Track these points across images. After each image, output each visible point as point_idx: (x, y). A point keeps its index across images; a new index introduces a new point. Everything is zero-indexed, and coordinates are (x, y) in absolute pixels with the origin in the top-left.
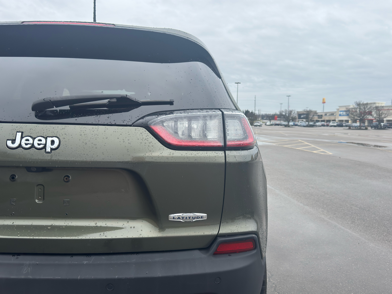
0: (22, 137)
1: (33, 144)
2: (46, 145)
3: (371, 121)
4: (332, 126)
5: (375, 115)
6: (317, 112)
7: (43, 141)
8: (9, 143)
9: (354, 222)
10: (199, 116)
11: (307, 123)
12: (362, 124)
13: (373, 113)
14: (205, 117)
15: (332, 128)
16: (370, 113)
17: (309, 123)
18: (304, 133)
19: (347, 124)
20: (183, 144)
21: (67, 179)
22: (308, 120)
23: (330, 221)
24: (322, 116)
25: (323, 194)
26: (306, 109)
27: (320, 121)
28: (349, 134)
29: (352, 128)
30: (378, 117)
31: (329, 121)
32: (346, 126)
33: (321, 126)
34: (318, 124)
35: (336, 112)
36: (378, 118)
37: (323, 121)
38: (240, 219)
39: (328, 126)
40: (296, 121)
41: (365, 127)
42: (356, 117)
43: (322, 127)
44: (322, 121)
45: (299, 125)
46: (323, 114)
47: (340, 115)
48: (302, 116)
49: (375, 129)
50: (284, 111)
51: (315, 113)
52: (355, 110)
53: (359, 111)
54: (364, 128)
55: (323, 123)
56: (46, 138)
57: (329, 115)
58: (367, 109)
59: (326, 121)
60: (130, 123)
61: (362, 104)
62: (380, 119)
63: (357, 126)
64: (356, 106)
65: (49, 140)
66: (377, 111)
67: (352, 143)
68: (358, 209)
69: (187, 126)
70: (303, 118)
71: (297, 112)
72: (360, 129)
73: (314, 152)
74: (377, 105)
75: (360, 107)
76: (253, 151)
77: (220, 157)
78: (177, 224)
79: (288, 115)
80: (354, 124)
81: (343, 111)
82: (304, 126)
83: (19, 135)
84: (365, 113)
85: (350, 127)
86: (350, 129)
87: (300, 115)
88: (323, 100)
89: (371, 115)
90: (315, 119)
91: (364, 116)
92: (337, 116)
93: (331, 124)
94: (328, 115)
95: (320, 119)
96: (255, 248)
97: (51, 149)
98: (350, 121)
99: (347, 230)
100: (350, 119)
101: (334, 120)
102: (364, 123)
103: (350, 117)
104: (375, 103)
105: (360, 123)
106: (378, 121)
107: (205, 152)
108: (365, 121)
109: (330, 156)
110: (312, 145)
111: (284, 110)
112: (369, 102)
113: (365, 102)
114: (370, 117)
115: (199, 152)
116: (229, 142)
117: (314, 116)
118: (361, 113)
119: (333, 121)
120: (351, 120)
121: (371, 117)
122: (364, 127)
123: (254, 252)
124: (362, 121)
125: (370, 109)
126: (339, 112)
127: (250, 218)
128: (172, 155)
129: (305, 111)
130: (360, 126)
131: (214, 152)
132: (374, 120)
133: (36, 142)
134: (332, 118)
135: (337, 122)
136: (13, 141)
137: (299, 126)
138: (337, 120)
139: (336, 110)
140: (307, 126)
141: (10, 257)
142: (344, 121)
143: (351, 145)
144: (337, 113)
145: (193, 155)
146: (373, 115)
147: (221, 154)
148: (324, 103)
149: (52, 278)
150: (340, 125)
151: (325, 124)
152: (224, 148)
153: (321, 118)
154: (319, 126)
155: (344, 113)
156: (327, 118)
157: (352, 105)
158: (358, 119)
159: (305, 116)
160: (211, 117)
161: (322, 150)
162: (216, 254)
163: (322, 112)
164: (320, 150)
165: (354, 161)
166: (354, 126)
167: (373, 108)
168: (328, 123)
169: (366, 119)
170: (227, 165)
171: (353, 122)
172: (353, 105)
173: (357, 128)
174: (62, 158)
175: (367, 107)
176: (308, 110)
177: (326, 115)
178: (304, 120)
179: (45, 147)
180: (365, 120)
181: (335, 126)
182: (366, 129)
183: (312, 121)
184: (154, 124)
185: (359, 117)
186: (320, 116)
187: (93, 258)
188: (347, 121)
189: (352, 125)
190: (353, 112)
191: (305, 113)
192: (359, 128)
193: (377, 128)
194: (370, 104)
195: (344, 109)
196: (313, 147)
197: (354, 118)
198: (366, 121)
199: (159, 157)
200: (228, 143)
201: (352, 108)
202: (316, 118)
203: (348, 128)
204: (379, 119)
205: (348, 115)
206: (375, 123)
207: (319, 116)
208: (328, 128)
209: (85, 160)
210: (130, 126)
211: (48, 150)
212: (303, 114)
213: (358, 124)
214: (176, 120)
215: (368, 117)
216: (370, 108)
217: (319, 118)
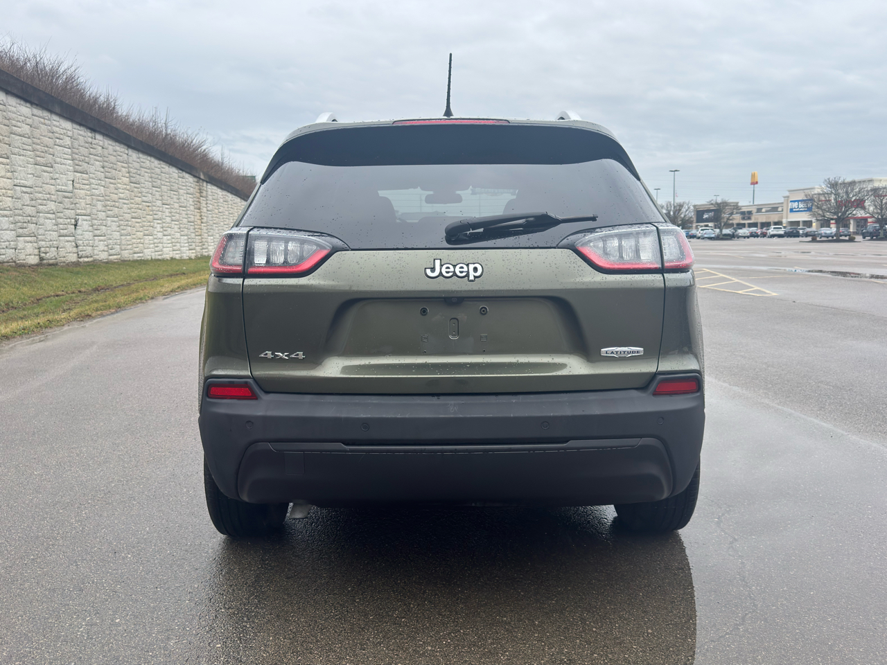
0: (441, 266)
1: (454, 272)
2: (468, 272)
3: (862, 222)
4: (773, 236)
5: (871, 209)
6: (740, 204)
7: (465, 269)
8: (428, 271)
9: (823, 408)
10: (632, 234)
11: (718, 230)
12: (842, 229)
13: (867, 204)
14: (638, 233)
15: (775, 239)
16: (860, 204)
17: (721, 231)
18: (712, 253)
19: (808, 230)
20: (616, 266)
21: (484, 311)
22: (720, 224)
23: (780, 407)
24: (750, 213)
25: (764, 366)
26: (714, 198)
27: (747, 226)
28: (813, 253)
29: (818, 239)
30: (879, 211)
31: (766, 225)
32: (807, 235)
33: (748, 237)
34: (741, 232)
35: (782, 203)
36: (877, 213)
37: (755, 225)
38: (674, 354)
39: (764, 235)
40: (690, 228)
41: (849, 235)
42: (828, 215)
43: (752, 239)
44: (750, 225)
45: (700, 235)
46: (754, 210)
47: (792, 210)
48: (705, 216)
49: (872, 239)
50: (665, 206)
51: (736, 207)
52: (825, 198)
53: (835, 199)
54: (847, 238)
55: (753, 229)
56: (468, 265)
57: (767, 211)
58: (853, 196)
59: (759, 225)
60: (554, 246)
61: (841, 184)
62: (882, 216)
63: (831, 233)
64: (827, 190)
65: (471, 267)
66: (877, 198)
67: (821, 271)
68: (832, 388)
69: (617, 245)
70: (707, 220)
71: (695, 206)
72: (838, 241)
73: (740, 292)
74: (876, 185)
75: (836, 190)
76: (687, 275)
77: (659, 281)
78: (610, 359)
79: (674, 213)
80: (825, 231)
81: (798, 201)
82: (710, 238)
83: (438, 262)
84: (849, 204)
85: (814, 238)
86: (814, 240)
87: (700, 214)
88: (753, 176)
89: (864, 208)
90: (735, 222)
91: (847, 211)
92: (785, 212)
93: (772, 231)
94: (763, 210)
95: (747, 222)
96: (698, 391)
97: (474, 276)
98: (814, 224)
99: (812, 419)
100: (814, 220)
101: (779, 223)
102: (847, 226)
103: (814, 215)
104: (871, 181)
105: (838, 228)
106: (878, 221)
107: (641, 275)
108: (850, 223)
109: (772, 299)
110: (733, 279)
111: (664, 204)
112: (857, 179)
113: (849, 180)
114: (860, 213)
115: (634, 275)
116: (667, 262)
117: (732, 214)
118: (839, 204)
119: (776, 223)
120: (817, 220)
121: (862, 212)
122: (846, 236)
123: (698, 394)
124: (842, 221)
125: (860, 195)
126: (790, 204)
127: (687, 353)
128: (604, 280)
129: (712, 204)
130: (838, 234)
131: (650, 275)
132: (869, 220)
133: (457, 270)
134: (774, 217)
135: (785, 227)
136: (433, 270)
137: (699, 238)
138: (784, 221)
139: (782, 200)
140: (717, 238)
141: (430, 398)
142: (801, 224)
143: (816, 276)
144: (785, 205)
145: (628, 279)
146: (867, 207)
147: (658, 277)
148: (754, 183)
149: (483, 416)
150: (792, 232)
151: (759, 231)
152: (662, 270)
153: (749, 218)
154: (745, 237)
155: (801, 205)
156: (761, 218)
157: (819, 187)
158: (832, 219)
159: (712, 214)
160: (645, 233)
161: (756, 288)
162: (655, 394)
163: (751, 204)
164: (753, 288)
165: (822, 306)
166: (823, 235)
167: (868, 191)
168: (764, 230)
169: (851, 218)
170: (667, 291)
171: (822, 226)
172: (821, 186)
173: (830, 238)
174: (487, 288)
175: (852, 190)
176: (719, 200)
177: (759, 210)
178: (711, 224)
179: (468, 275)
180: (848, 219)
181: (780, 236)
182: (852, 240)
183: (728, 225)
184: (582, 245)
185: (835, 213)
186: (747, 215)
187: (521, 397)
188: (808, 224)
189: (820, 232)
190: (820, 203)
191: (712, 208)
192: (836, 239)
193: (877, 236)
194: (860, 182)
195: (801, 197)
196: (737, 282)
197: (824, 216)
198: (852, 222)
199: (590, 282)
200: (666, 264)
201: (819, 194)
202: (737, 219)
203: (809, 239)
204: (880, 217)
205: (809, 209)
206: (871, 225)
207: (743, 213)
208: (765, 240)
209: (511, 288)
210: (555, 248)
211: (471, 278)
212: (708, 211)
213: (833, 229)
214: (604, 239)
215: (854, 212)
216: (859, 192)
217: (743, 219)
